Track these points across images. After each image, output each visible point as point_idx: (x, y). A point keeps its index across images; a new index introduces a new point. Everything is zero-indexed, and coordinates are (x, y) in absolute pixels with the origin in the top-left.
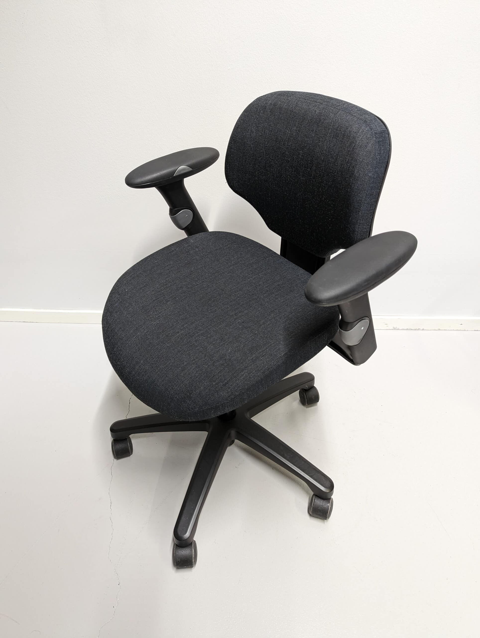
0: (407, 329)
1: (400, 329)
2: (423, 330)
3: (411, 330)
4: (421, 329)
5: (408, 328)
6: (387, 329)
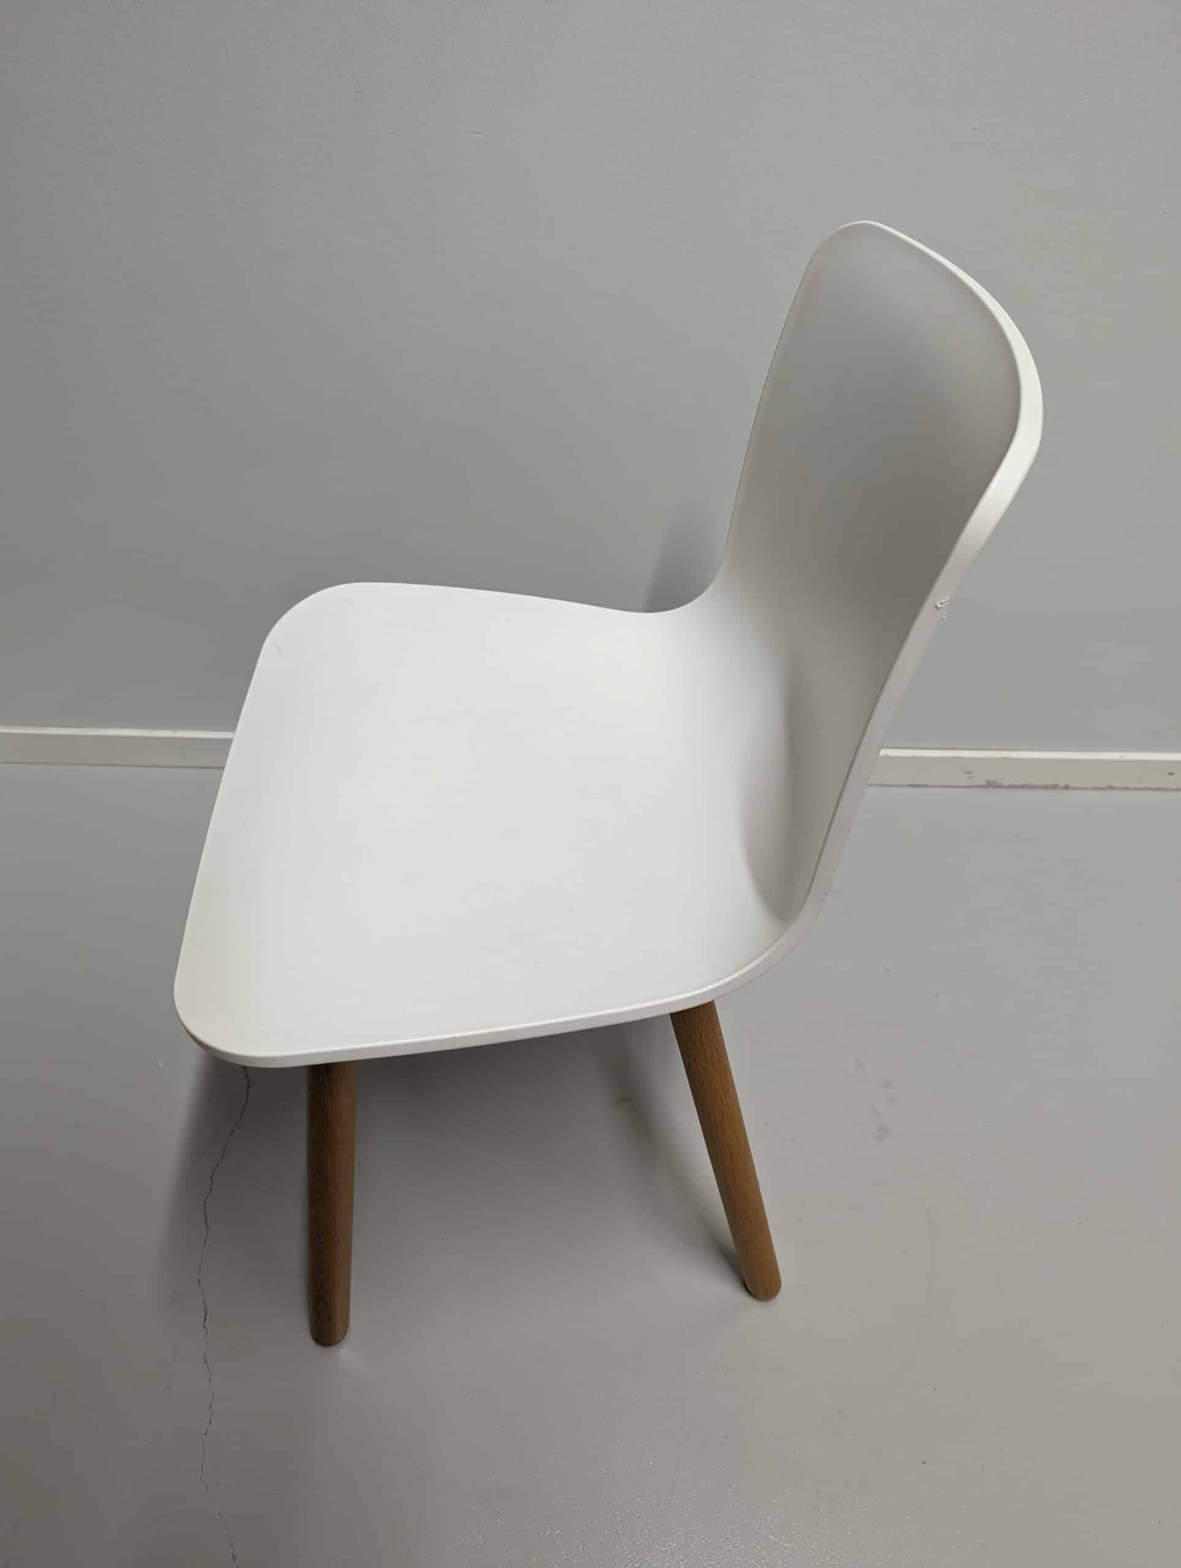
1: (1004, 785)
2: (1067, 787)
3: (1035, 787)
4: (1062, 784)
5: (1027, 783)
6: (968, 787)
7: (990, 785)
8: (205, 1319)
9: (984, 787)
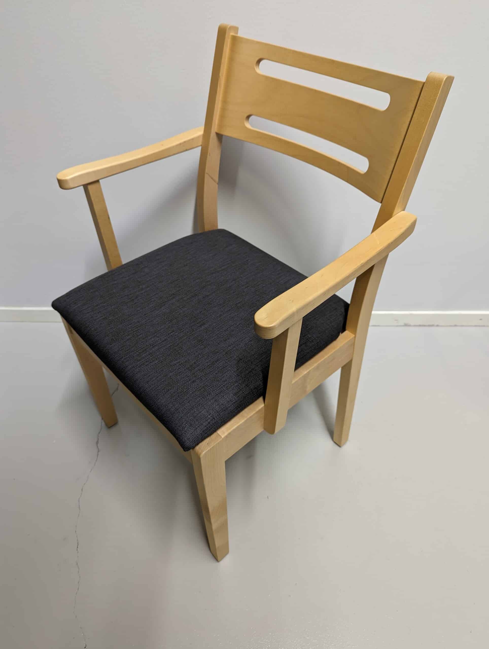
0: (420, 326)
1: (412, 324)
2: (437, 326)
3: (425, 326)
4: (436, 324)
5: (421, 324)
6: (397, 326)
7: (406, 325)
8: (78, 547)
9: (403, 326)
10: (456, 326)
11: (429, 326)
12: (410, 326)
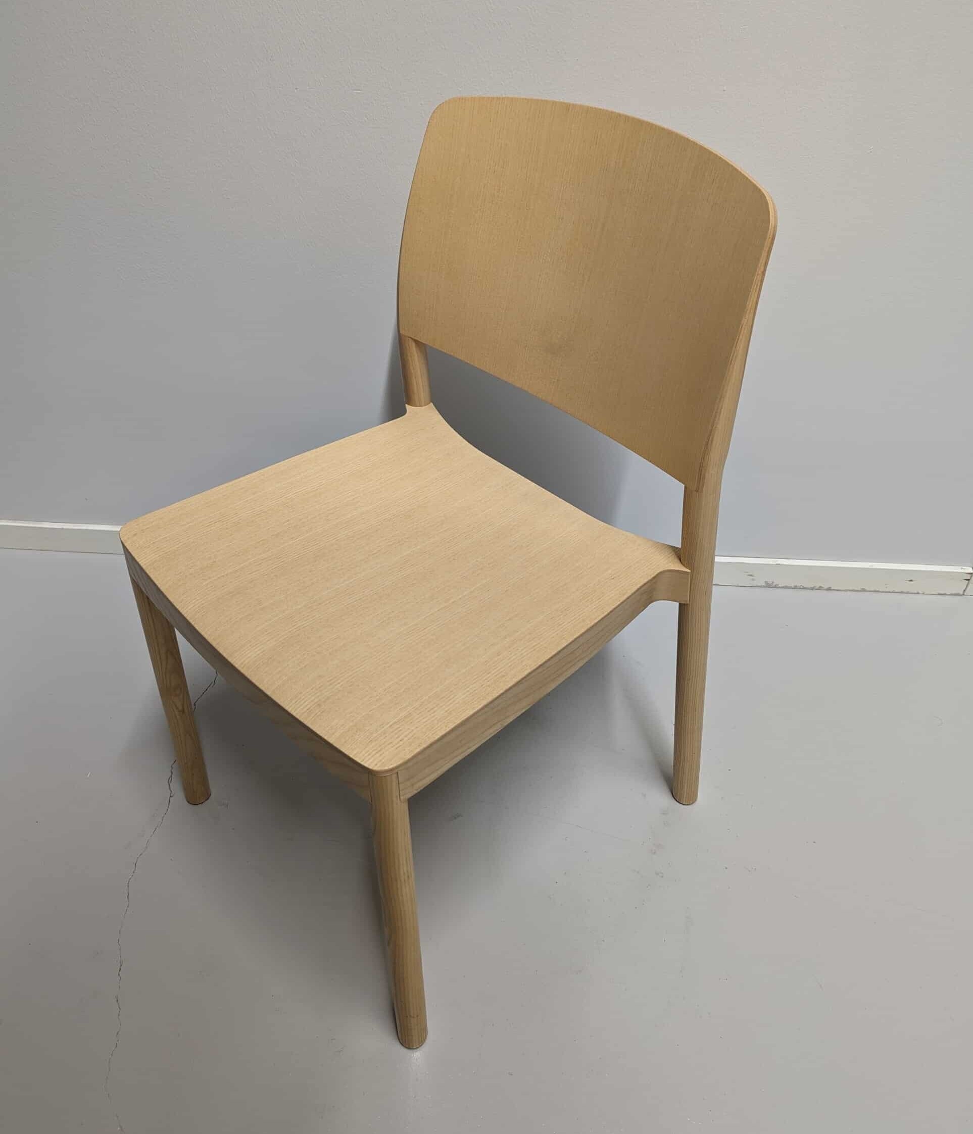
0: (795, 587)
1: (780, 586)
2: (829, 589)
3: (804, 588)
4: (826, 587)
5: (799, 585)
6: (751, 587)
9: (764, 587)
10: (864, 590)
11: (812, 589)
12: (776, 587)
